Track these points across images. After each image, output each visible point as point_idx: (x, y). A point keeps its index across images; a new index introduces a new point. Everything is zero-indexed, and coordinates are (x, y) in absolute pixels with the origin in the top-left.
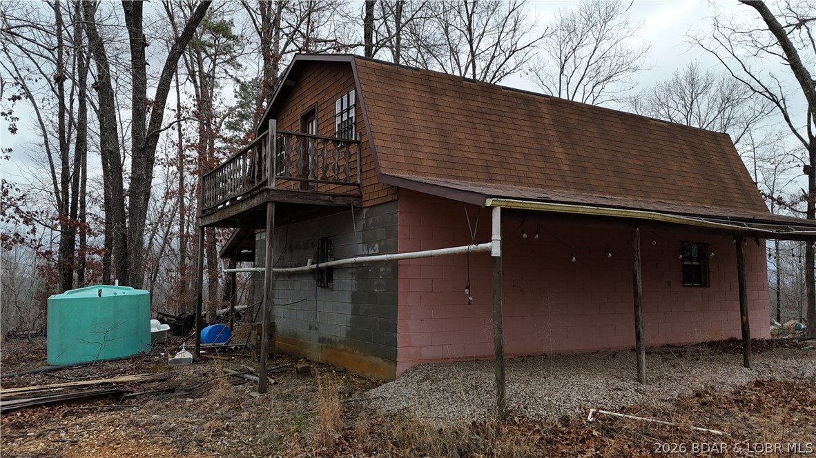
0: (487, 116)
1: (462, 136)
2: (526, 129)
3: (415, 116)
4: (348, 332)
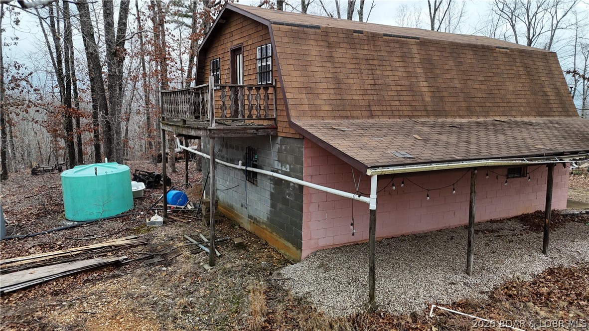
0: (371, 62)
1: (351, 81)
2: (400, 69)
3: (316, 69)
4: (268, 218)
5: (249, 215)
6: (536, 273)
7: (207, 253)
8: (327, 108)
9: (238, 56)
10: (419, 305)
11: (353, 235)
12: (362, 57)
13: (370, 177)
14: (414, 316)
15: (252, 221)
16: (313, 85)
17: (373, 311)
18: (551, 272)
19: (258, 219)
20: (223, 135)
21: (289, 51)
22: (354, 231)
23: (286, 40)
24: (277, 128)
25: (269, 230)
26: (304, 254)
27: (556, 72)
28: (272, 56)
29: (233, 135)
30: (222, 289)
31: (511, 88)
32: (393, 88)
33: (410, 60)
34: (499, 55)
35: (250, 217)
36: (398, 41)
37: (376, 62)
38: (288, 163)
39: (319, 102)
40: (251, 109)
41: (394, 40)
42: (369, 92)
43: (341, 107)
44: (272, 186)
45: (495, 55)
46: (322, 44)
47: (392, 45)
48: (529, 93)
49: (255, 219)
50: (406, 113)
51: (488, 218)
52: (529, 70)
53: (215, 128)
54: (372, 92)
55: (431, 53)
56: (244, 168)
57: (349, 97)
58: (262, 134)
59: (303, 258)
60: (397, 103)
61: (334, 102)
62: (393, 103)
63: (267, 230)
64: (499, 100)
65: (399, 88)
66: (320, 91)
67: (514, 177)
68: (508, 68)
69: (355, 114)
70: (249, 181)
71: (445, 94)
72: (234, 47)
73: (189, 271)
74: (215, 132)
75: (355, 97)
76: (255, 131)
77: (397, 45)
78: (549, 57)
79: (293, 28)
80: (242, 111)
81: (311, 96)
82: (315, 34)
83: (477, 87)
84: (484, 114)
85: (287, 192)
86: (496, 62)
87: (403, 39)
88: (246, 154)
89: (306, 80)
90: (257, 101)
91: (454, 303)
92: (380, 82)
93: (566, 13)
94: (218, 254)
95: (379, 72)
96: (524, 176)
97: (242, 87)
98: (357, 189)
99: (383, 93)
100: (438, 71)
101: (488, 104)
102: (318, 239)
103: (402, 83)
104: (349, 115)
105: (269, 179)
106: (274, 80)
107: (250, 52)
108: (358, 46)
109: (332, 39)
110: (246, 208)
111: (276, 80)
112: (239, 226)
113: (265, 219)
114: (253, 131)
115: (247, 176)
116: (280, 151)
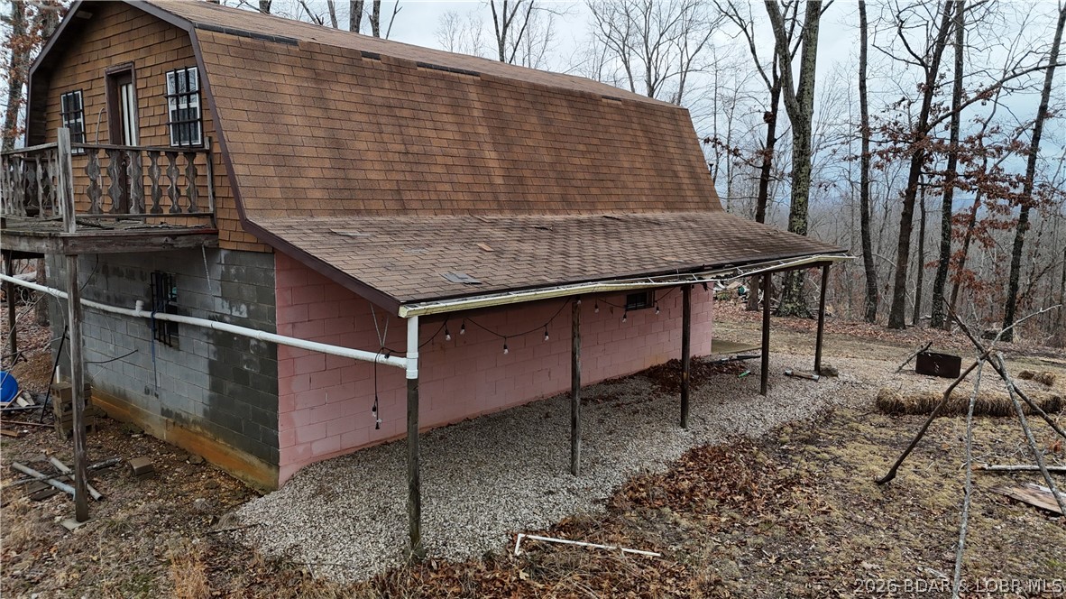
0: (398, 112)
1: (363, 146)
2: (448, 127)
3: (294, 120)
4: (205, 412)
5: (163, 409)
6: (673, 459)
7: (69, 495)
8: (318, 194)
9: (124, 88)
10: (497, 538)
11: (377, 428)
12: (380, 101)
13: (406, 320)
14: (489, 558)
15: (171, 420)
16: (288, 151)
17: (419, 561)
18: (693, 455)
19: (184, 415)
20: (96, 249)
21: (236, 83)
22: (380, 421)
23: (228, 61)
24: (217, 233)
25: (210, 435)
26: (284, 474)
27: (690, 141)
28: (199, 92)
29: (120, 248)
30: (108, 564)
31: (626, 165)
32: (440, 160)
33: (466, 112)
34: (607, 109)
35: (166, 413)
36: (444, 76)
37: (406, 113)
38: (244, 302)
39: (302, 183)
40: (157, 195)
41: (437, 74)
42: (397, 167)
43: (346, 194)
44: (212, 347)
45: (601, 109)
46: (304, 73)
47: (433, 83)
48: (652, 173)
49: (178, 416)
50: (463, 205)
51: (601, 377)
52: (651, 135)
53: (77, 234)
54: (403, 167)
55: (502, 101)
56: (148, 314)
57: (360, 175)
58: (184, 246)
59: (281, 481)
60: (448, 187)
61: (333, 184)
62: (440, 187)
63: (202, 434)
64: (610, 184)
65: (449, 161)
66: (304, 163)
67: (636, 309)
68: (620, 131)
69: (374, 205)
70: (160, 341)
71: (527, 173)
72: (115, 70)
73: (29, 538)
74: (76, 242)
75: (373, 176)
76: (170, 240)
77: (441, 84)
78: (678, 116)
79: (242, 39)
80: (137, 200)
81: (285, 172)
82: (288, 54)
83: (576, 161)
84: (588, 207)
85: (245, 357)
86: (602, 122)
87: (452, 74)
88: (152, 285)
89: (273, 140)
90: (171, 180)
91: (553, 526)
92: (415, 149)
93: (700, 47)
94: (96, 495)
95: (412, 132)
96: (649, 305)
97: (137, 151)
98: (382, 344)
99: (421, 168)
100: (513, 134)
101: (594, 191)
102: (311, 442)
103: (455, 152)
104: (362, 208)
105: (204, 334)
106: (206, 139)
107: (151, 82)
108: (372, 82)
109: (321, 66)
110: (157, 396)
111: (210, 139)
112: (143, 432)
113: (200, 415)
114: (165, 239)
115: (155, 331)
116: (225, 278)
